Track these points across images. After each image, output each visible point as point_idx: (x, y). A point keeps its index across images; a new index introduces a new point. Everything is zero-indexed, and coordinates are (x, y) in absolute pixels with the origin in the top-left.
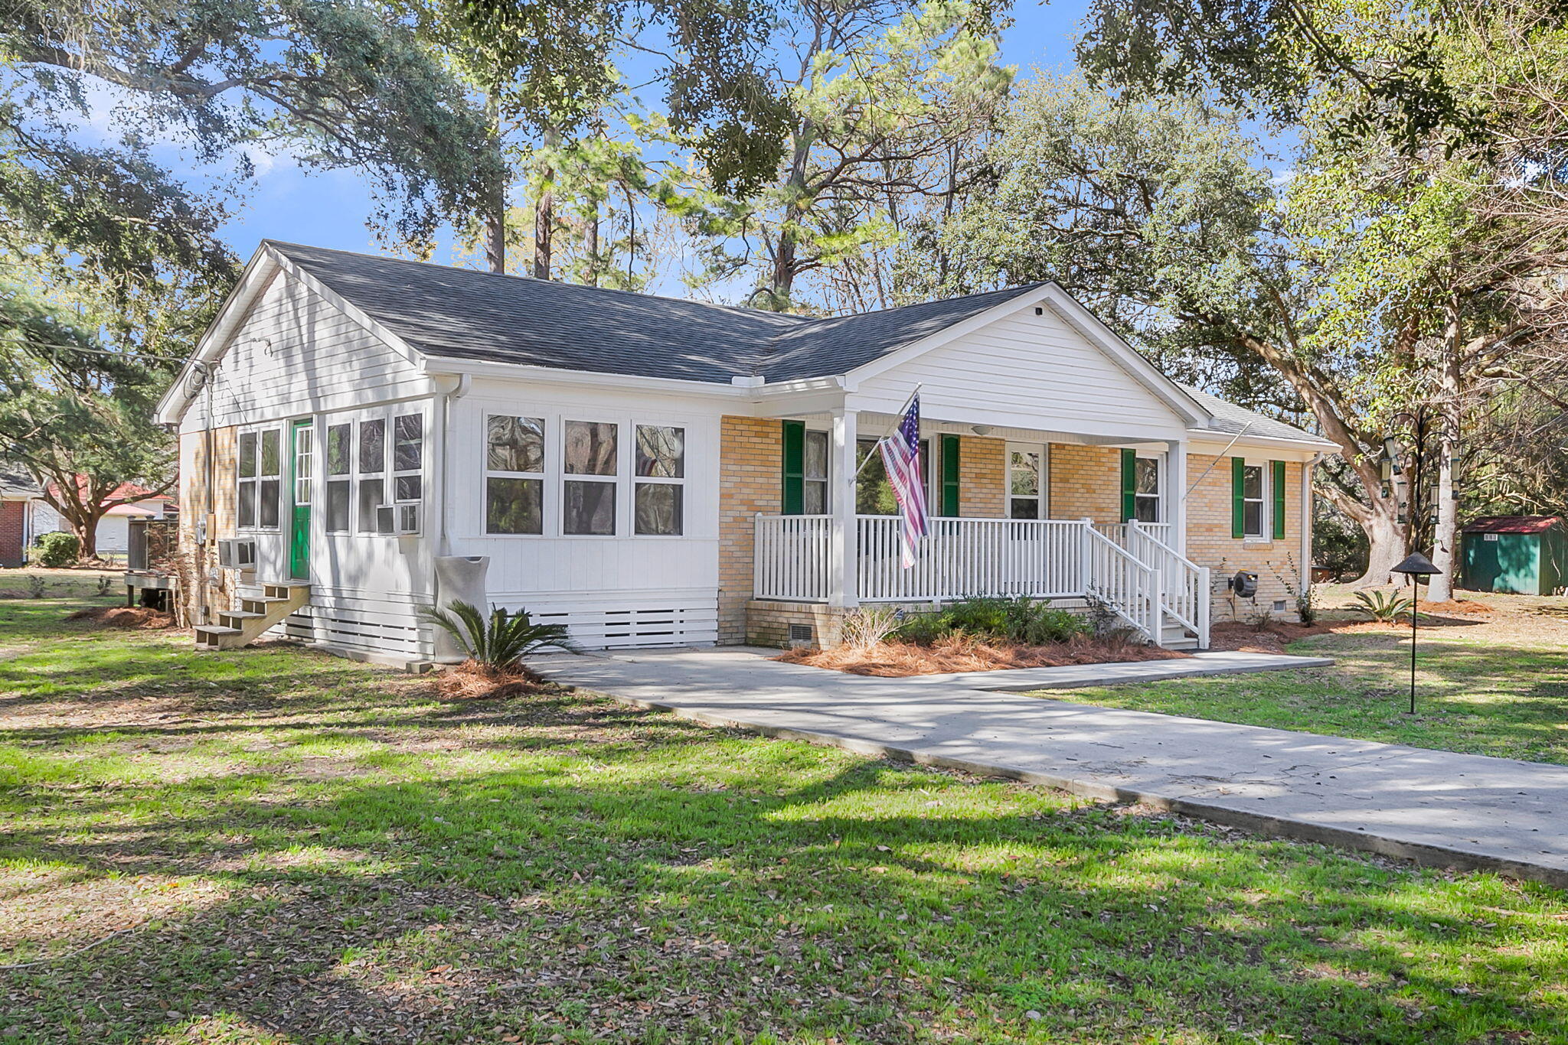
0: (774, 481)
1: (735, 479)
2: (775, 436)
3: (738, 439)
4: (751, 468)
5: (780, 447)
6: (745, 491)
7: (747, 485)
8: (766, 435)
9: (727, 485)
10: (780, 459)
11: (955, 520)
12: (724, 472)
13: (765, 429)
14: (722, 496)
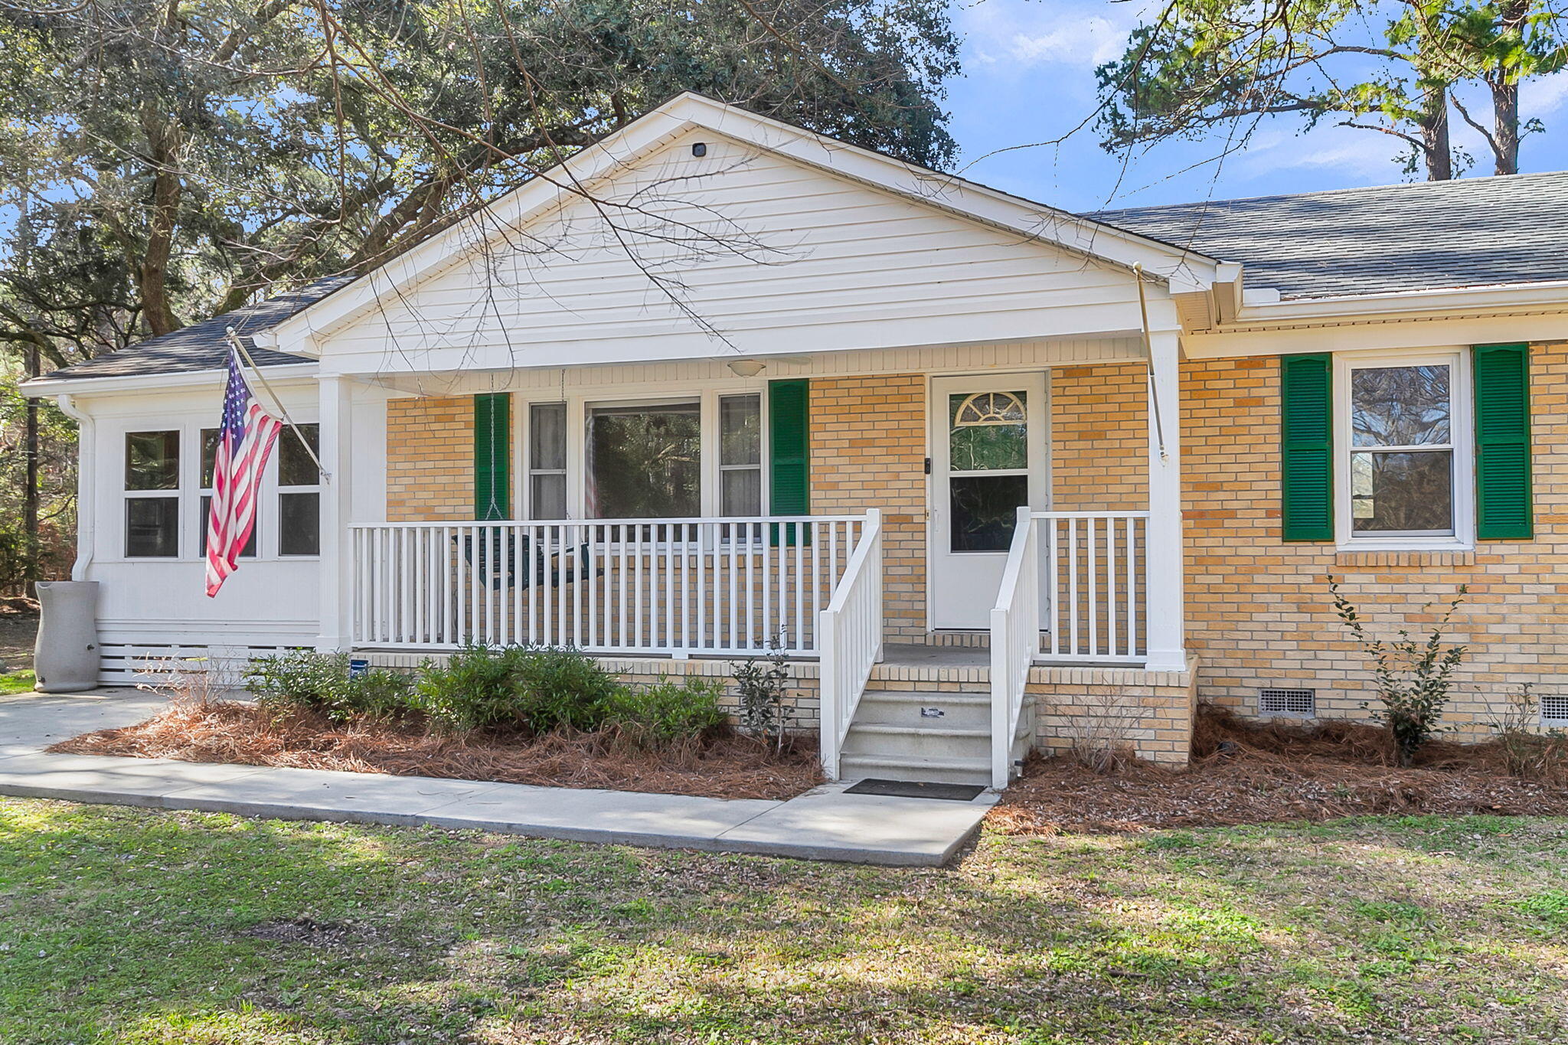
0: (463, 479)
1: (406, 481)
2: (465, 418)
3: (409, 428)
4: (431, 465)
5: (472, 432)
6: (420, 495)
7: (423, 487)
8: (452, 418)
9: (396, 489)
10: (472, 448)
11: (799, 520)
12: (392, 475)
13: (450, 410)
14: (390, 503)
